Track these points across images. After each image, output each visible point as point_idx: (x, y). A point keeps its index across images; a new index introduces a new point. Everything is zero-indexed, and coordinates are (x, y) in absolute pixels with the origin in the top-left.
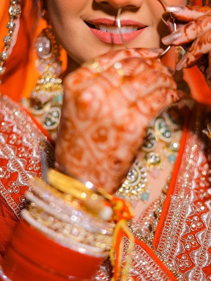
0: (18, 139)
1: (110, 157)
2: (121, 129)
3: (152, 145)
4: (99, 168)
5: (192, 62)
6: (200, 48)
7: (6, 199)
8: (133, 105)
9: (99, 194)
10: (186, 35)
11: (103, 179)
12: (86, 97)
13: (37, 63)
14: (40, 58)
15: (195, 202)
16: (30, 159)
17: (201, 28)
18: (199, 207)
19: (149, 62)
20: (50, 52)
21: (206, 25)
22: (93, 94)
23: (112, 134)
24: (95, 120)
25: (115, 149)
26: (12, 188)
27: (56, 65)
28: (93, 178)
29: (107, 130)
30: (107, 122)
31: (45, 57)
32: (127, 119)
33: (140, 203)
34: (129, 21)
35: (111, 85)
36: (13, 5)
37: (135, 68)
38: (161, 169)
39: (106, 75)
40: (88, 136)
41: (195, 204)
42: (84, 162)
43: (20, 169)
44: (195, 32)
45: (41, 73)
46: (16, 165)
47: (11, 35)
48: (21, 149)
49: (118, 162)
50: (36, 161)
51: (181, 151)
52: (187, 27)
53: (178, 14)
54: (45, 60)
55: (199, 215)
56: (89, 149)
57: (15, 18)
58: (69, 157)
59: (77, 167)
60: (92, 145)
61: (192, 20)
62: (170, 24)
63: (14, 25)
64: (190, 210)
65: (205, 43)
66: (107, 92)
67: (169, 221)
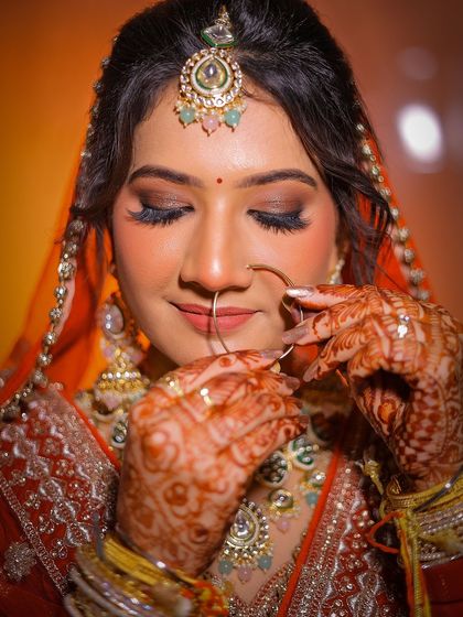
0: (69, 469)
1: (190, 525)
2: (205, 487)
3: (281, 477)
4: (175, 540)
5: (324, 373)
6: (335, 355)
7: (48, 568)
8: (225, 451)
9: (175, 578)
10: (316, 333)
11: (181, 556)
12: (157, 439)
13: (102, 343)
14: (108, 338)
15: (339, 577)
16: (86, 501)
17: (337, 324)
18: (344, 584)
19: (254, 381)
20: (123, 329)
21: (343, 320)
22: (167, 435)
23: (193, 493)
24: (169, 472)
25: (197, 514)
26: (57, 551)
27: (131, 350)
28: (167, 554)
29: (186, 488)
30: (185, 477)
31: (116, 337)
32: (215, 474)
33: (258, 573)
34: (230, 308)
35: (193, 420)
36: (65, 260)
37: (232, 392)
38: (293, 517)
39: (186, 404)
40: (159, 494)
41: (339, 580)
42: (155, 531)
43: (69, 518)
44: (329, 328)
45: (110, 360)
46: (65, 511)
47: (60, 307)
48: (73, 485)
49: (203, 532)
50: (96, 505)
51: (327, 487)
52: (317, 320)
53: (303, 300)
54: (115, 341)
55: (345, 597)
56: (162, 512)
57: (68, 279)
58: (133, 521)
59: (146, 537)
60: (165, 506)
61: (326, 308)
62: (295, 311)
63: (66, 292)
64: (330, 590)
65: (342, 349)
66: (186, 433)
67: (296, 608)
